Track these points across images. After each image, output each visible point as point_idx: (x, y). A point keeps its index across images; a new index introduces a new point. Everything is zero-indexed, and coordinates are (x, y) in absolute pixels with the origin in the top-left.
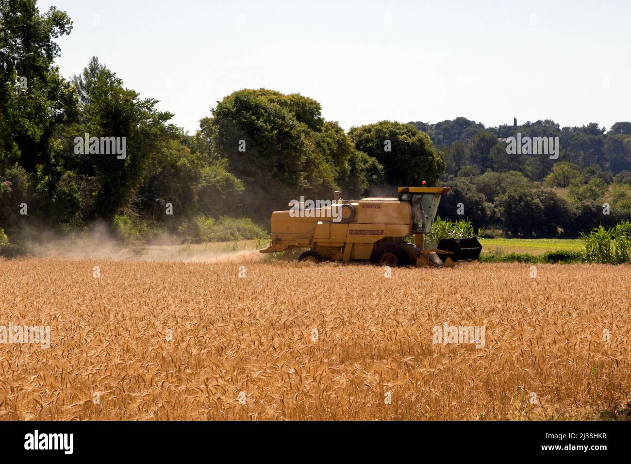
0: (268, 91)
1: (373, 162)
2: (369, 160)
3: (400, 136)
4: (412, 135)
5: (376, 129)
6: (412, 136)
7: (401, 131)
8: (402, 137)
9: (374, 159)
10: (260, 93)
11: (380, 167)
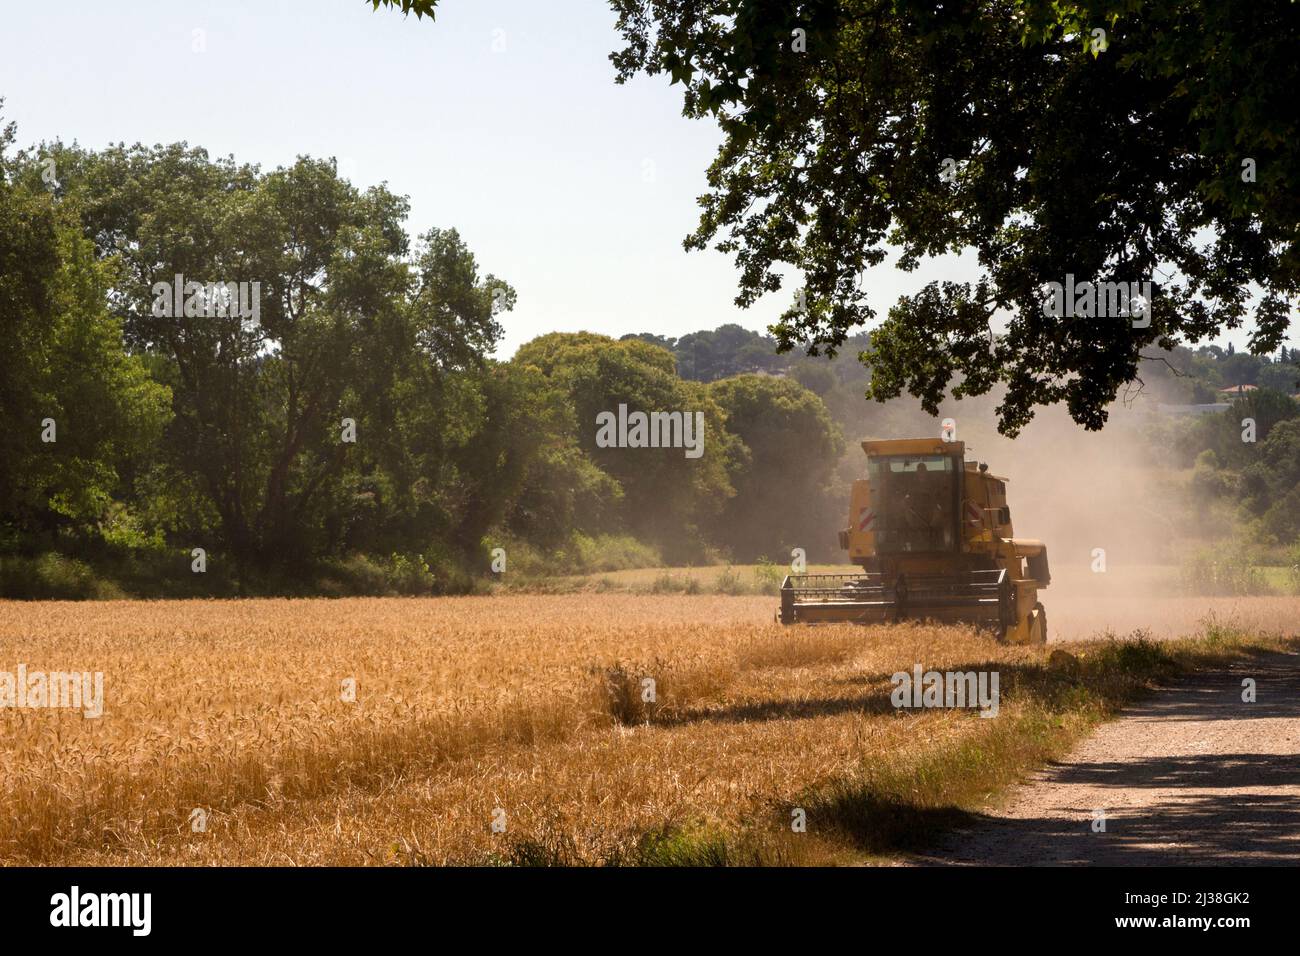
0: (592, 336)
1: (734, 442)
2: (728, 438)
3: (775, 399)
4: (795, 396)
5: (736, 388)
6: (794, 399)
7: (776, 390)
8: (779, 401)
9: (734, 436)
10: (581, 339)
11: (746, 449)
